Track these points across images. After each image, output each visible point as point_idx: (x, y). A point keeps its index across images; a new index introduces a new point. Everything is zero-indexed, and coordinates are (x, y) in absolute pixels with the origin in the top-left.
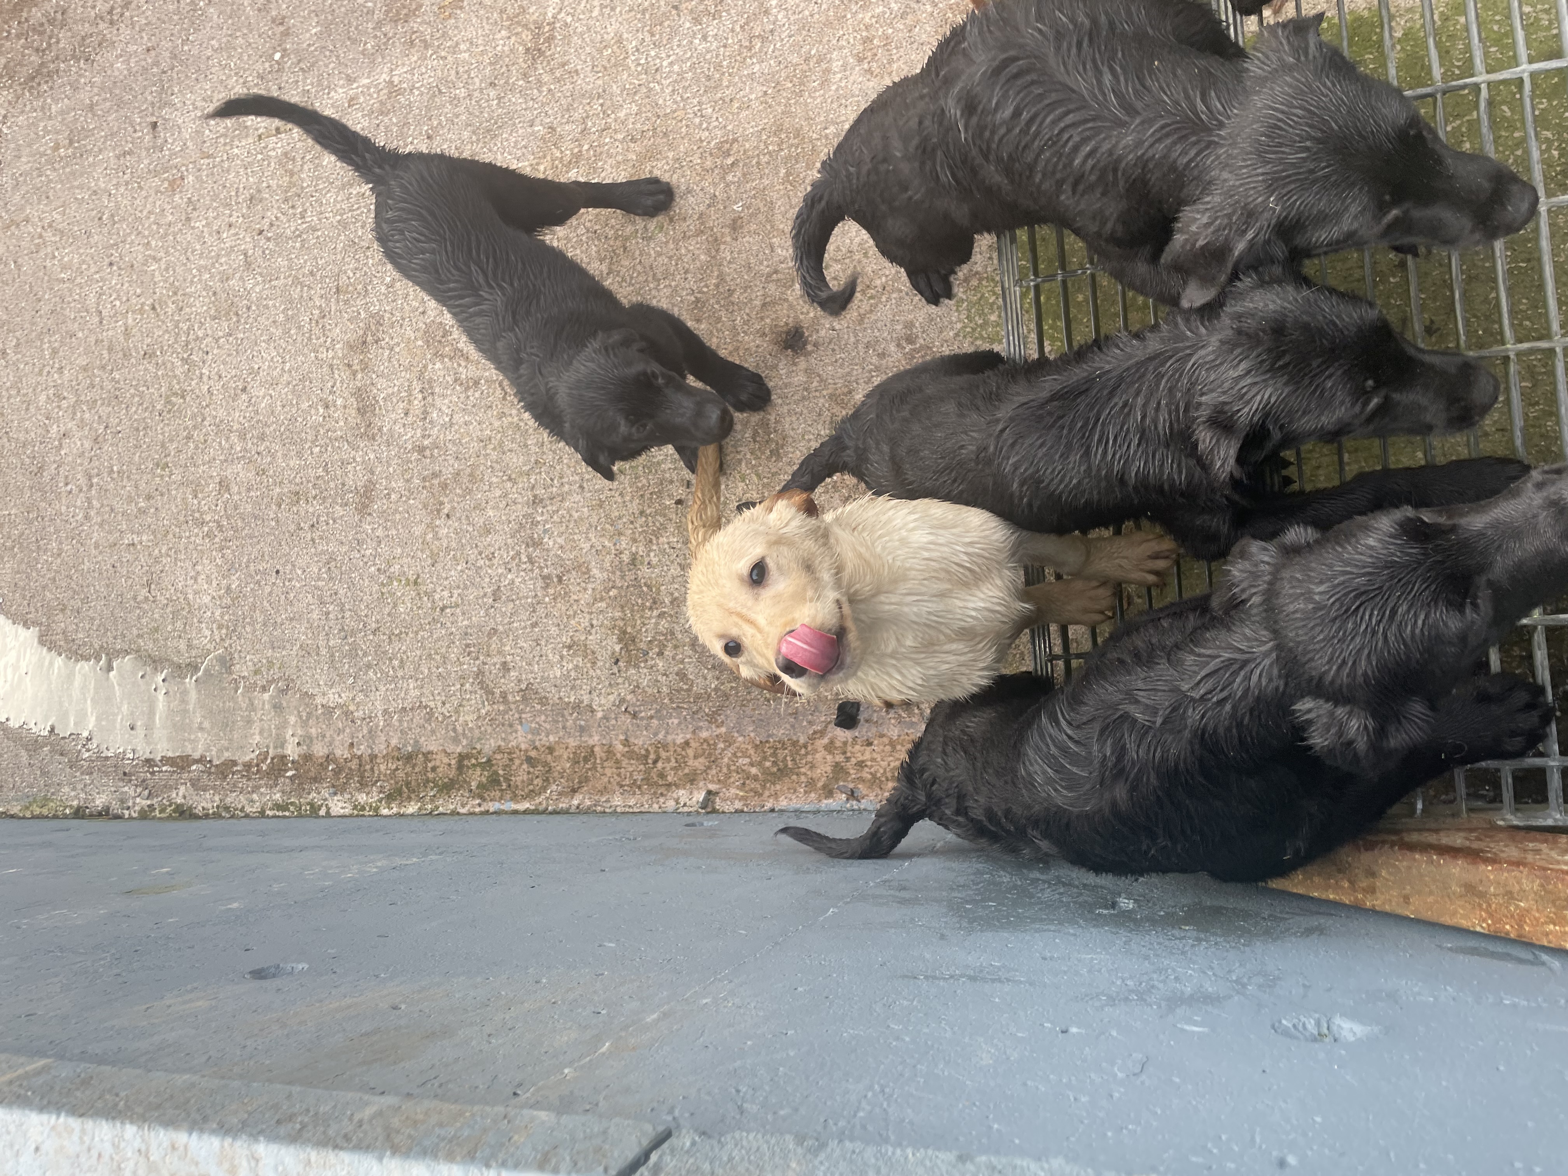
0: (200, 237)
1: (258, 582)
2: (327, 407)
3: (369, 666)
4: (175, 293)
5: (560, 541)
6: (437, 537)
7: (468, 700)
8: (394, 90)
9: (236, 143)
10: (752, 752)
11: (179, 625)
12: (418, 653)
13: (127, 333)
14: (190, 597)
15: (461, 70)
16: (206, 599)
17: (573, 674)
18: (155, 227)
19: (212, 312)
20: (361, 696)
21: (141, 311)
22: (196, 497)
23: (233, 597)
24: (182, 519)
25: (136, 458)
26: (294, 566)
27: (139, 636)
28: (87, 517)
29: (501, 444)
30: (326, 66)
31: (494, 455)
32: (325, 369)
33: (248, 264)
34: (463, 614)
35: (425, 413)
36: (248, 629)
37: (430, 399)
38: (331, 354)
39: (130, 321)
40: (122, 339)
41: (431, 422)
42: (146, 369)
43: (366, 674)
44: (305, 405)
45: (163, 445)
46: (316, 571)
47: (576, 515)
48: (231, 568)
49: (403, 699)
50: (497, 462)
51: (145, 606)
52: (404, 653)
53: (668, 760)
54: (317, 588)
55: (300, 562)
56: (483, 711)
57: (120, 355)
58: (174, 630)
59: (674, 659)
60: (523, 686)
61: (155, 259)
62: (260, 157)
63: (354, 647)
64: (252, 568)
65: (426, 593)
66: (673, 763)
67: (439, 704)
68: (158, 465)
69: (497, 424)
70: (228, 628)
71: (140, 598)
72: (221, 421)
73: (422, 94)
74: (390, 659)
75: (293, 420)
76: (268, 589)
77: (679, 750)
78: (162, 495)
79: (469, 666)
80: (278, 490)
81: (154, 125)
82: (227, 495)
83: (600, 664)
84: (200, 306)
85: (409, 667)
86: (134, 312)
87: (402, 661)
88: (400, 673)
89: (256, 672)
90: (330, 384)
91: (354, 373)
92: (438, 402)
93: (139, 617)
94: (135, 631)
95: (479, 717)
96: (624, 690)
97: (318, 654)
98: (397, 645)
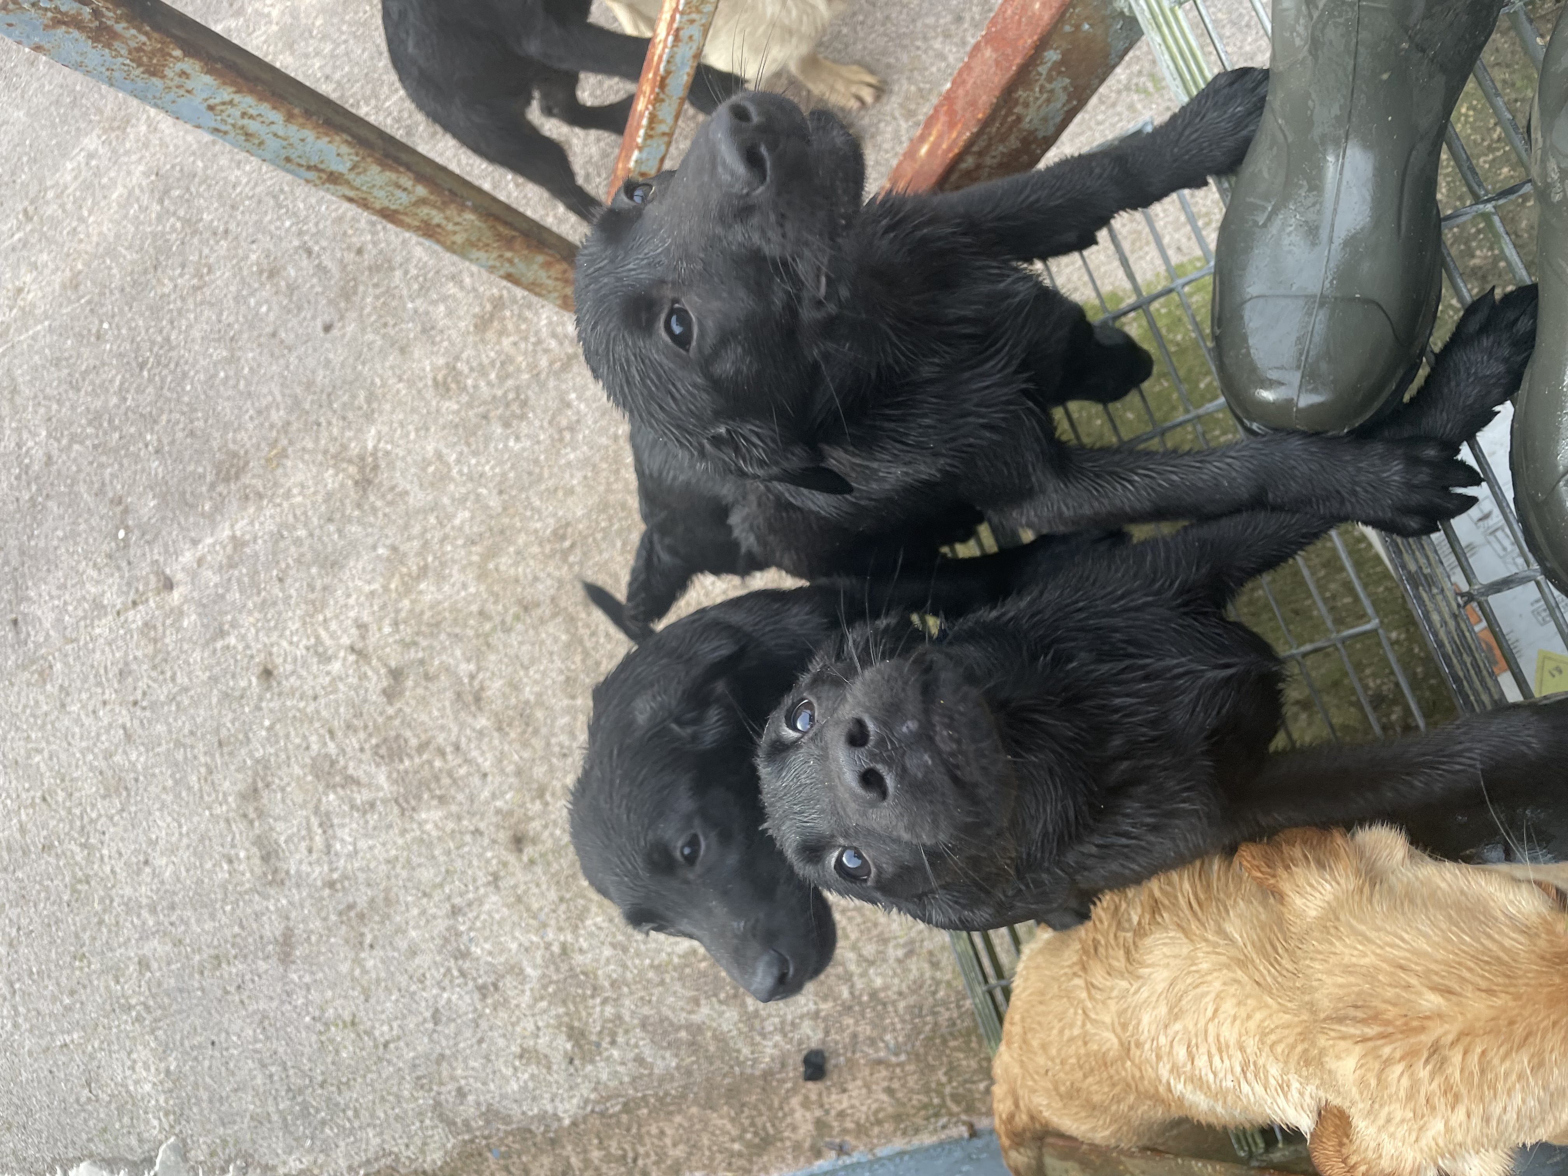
0: (78, 721)
1: (196, 1059)
2: (230, 862)
3: (323, 1123)
4: (63, 780)
5: (487, 946)
6: (365, 972)
7: (432, 1136)
8: (238, 543)
9: (96, 622)
10: (729, 1126)
11: (126, 1120)
12: (370, 1097)
13: (23, 830)
14: (132, 1088)
15: (298, 513)
16: (148, 1087)
17: (531, 1085)
18: (32, 720)
19: (102, 791)
20: (321, 1158)
21: (33, 805)
22: (118, 982)
23: (174, 1079)
24: (108, 1007)
25: (53, 955)
26: (228, 1033)
27: (90, 1140)
28: (16, 1026)
29: (408, 861)
30: (170, 533)
31: (404, 874)
32: (222, 824)
33: (128, 737)
34: (407, 1045)
35: (328, 847)
36: (195, 1110)
37: (330, 832)
38: (224, 808)
39: (24, 817)
40: (18, 836)
41: (336, 854)
42: (47, 863)
43: (322, 1132)
44: (209, 865)
45: (77, 936)
46: (251, 1032)
47: (497, 917)
48: (166, 1049)
49: (366, 1151)
50: (409, 880)
51: (90, 1108)
52: (357, 1100)
53: (647, 1155)
54: (256, 1051)
55: (235, 1028)
56: (449, 1146)
57: (20, 853)
58: (122, 1127)
59: (627, 1044)
60: (484, 1109)
61: (39, 751)
62: (122, 632)
63: (305, 1106)
64: (186, 1043)
65: (366, 1032)
66: (653, 1158)
67: (403, 1148)
68: (75, 958)
69: (400, 841)
70: (174, 1113)
71: (83, 1100)
72: (130, 899)
73: (265, 542)
74: (344, 1111)
75: (199, 882)
76: (207, 1063)
77: (656, 1141)
78: (85, 987)
79: (424, 1100)
80: (197, 958)
81: (15, 622)
82: (148, 974)
83: (555, 1067)
84: (89, 788)
85: (365, 1115)
86: (26, 807)
87: (356, 1111)
88: (356, 1124)
89: (213, 1154)
90: (229, 839)
91: (251, 822)
92: (339, 833)
93: (85, 1121)
94: (84, 1136)
95: (446, 1153)
96: (585, 1090)
97: (270, 1122)
98: (347, 1094)
